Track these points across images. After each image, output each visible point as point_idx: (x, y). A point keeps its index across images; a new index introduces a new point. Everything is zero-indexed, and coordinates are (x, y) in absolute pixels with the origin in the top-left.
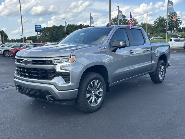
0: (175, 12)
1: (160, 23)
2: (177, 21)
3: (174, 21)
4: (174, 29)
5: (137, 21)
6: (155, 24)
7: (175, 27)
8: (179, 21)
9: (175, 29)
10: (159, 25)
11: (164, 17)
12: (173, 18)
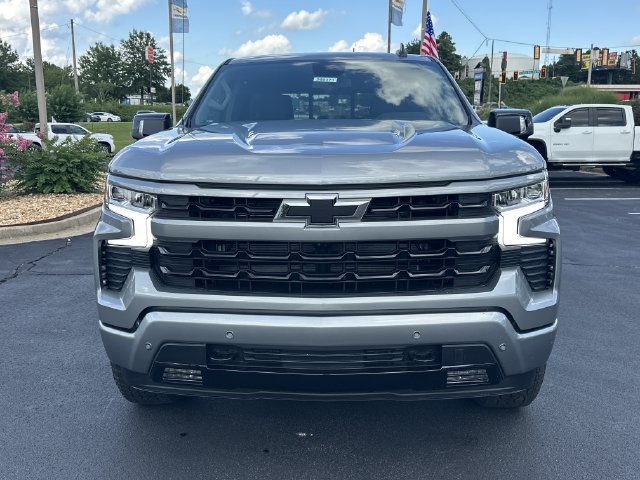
0: (148, 35)
1: (102, 66)
2: (157, 66)
3: (147, 63)
4: (149, 91)
5: (13, 51)
6: (83, 67)
7: (154, 85)
8: (161, 65)
9: (153, 90)
10: (99, 71)
11: (113, 47)
12: (143, 54)
